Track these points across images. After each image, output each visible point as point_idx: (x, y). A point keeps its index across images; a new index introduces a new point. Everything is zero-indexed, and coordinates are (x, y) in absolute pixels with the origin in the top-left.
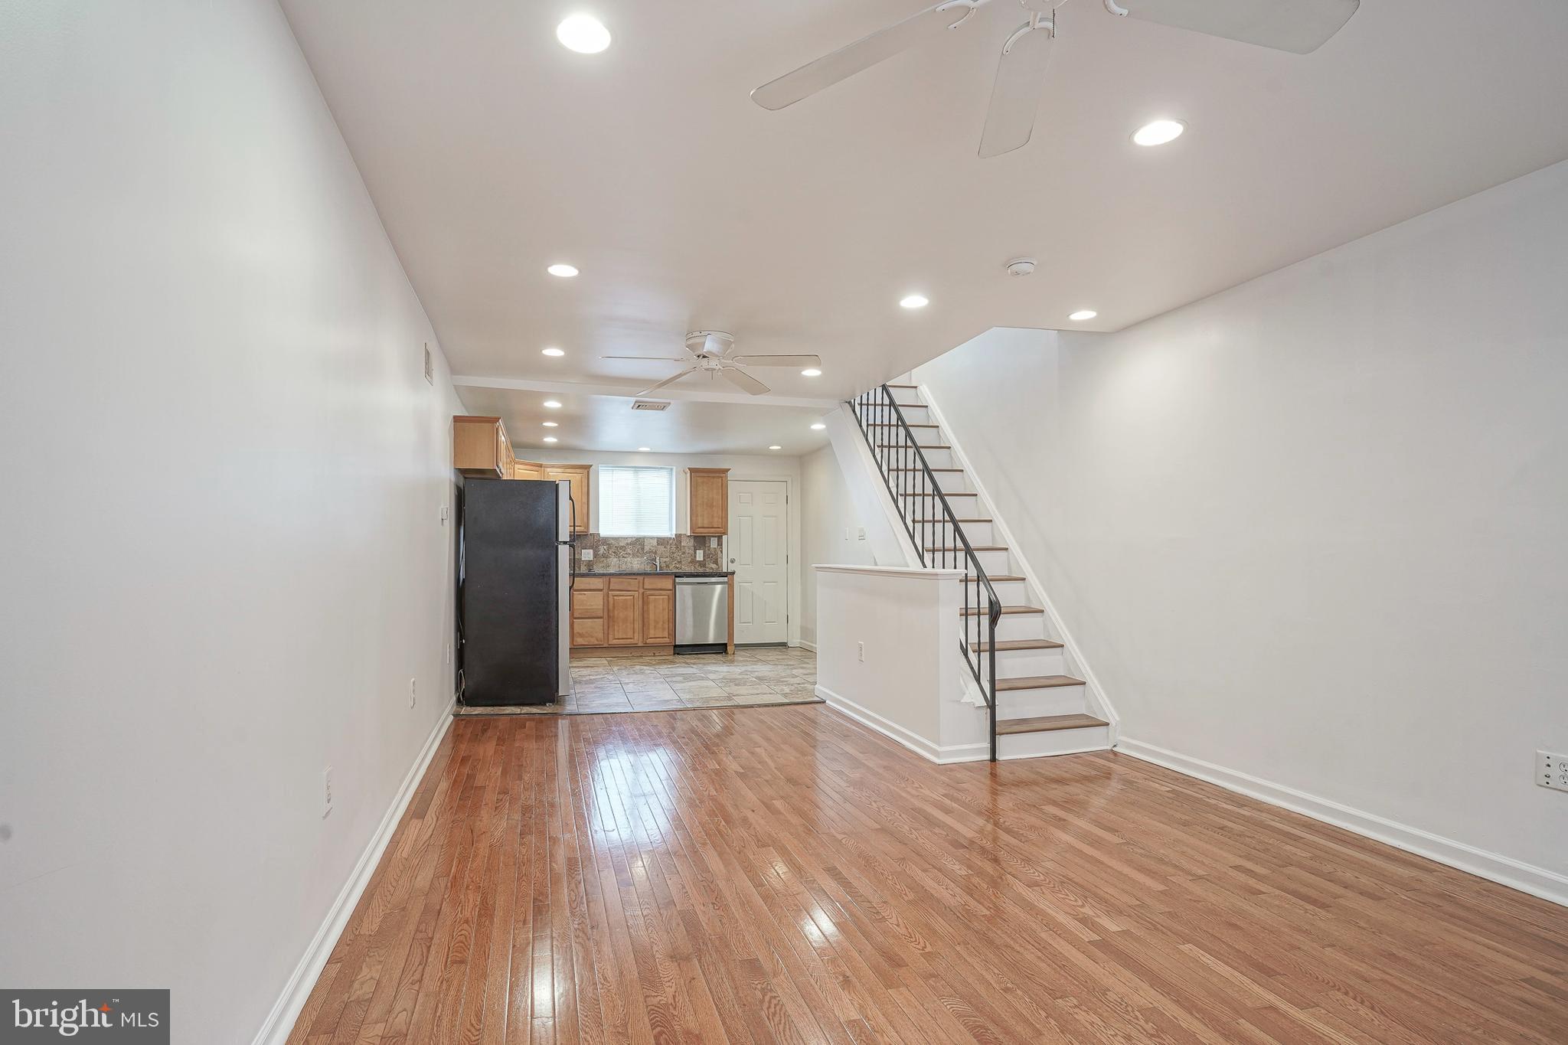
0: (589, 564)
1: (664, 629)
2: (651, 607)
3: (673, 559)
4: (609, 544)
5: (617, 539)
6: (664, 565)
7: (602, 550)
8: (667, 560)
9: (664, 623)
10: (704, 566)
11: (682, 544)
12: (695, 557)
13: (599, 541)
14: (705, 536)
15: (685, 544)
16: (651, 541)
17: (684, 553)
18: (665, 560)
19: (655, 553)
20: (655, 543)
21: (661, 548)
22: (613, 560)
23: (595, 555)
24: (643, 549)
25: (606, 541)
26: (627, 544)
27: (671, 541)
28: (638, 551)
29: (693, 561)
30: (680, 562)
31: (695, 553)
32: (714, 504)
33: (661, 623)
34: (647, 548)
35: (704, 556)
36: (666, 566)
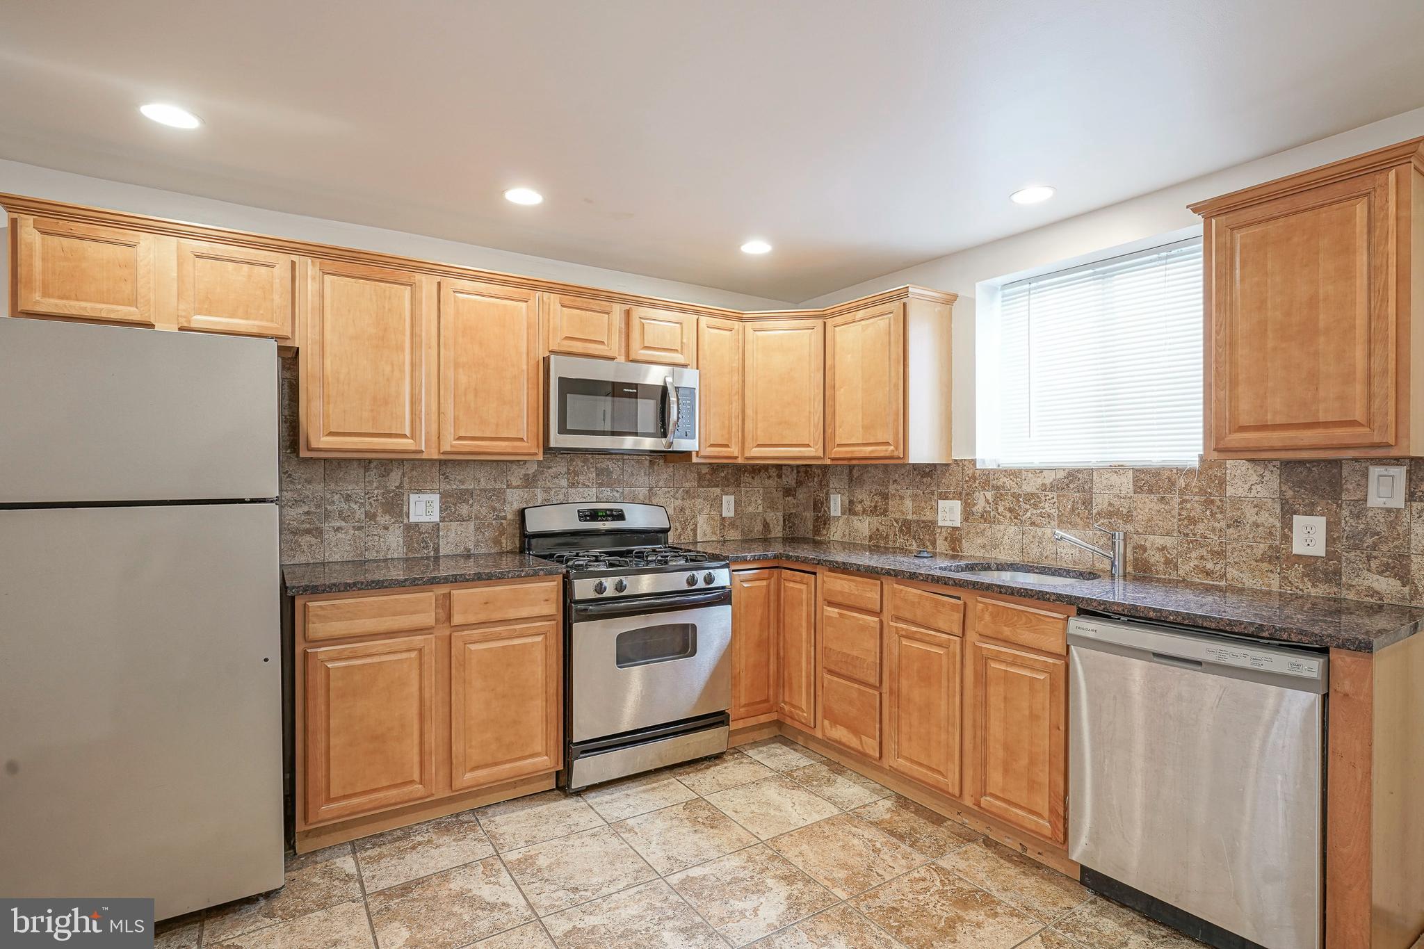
0: (954, 537)
1: (1032, 785)
2: (996, 693)
3: (1193, 542)
4: (996, 488)
5: (1014, 473)
6: (1155, 558)
7: (982, 500)
8: (1168, 541)
9: (1032, 762)
10: (1333, 576)
11: (1230, 491)
12: (1287, 538)
13: (974, 478)
14: (1338, 463)
15: (1241, 492)
16: (1114, 479)
17: (1237, 523)
18: (1159, 541)
19: (1128, 518)
20: (1126, 484)
21: (1147, 505)
22: (1008, 532)
23: (967, 515)
24: (1088, 503)
25: (988, 479)
26: (1044, 488)
27: (1181, 482)
28: (1073, 509)
29: (1279, 556)
30: (1220, 555)
31: (1287, 525)
32: (1323, 319)
33: (1024, 762)
34: (1101, 502)
35: (1330, 540)
36: (1168, 562)
